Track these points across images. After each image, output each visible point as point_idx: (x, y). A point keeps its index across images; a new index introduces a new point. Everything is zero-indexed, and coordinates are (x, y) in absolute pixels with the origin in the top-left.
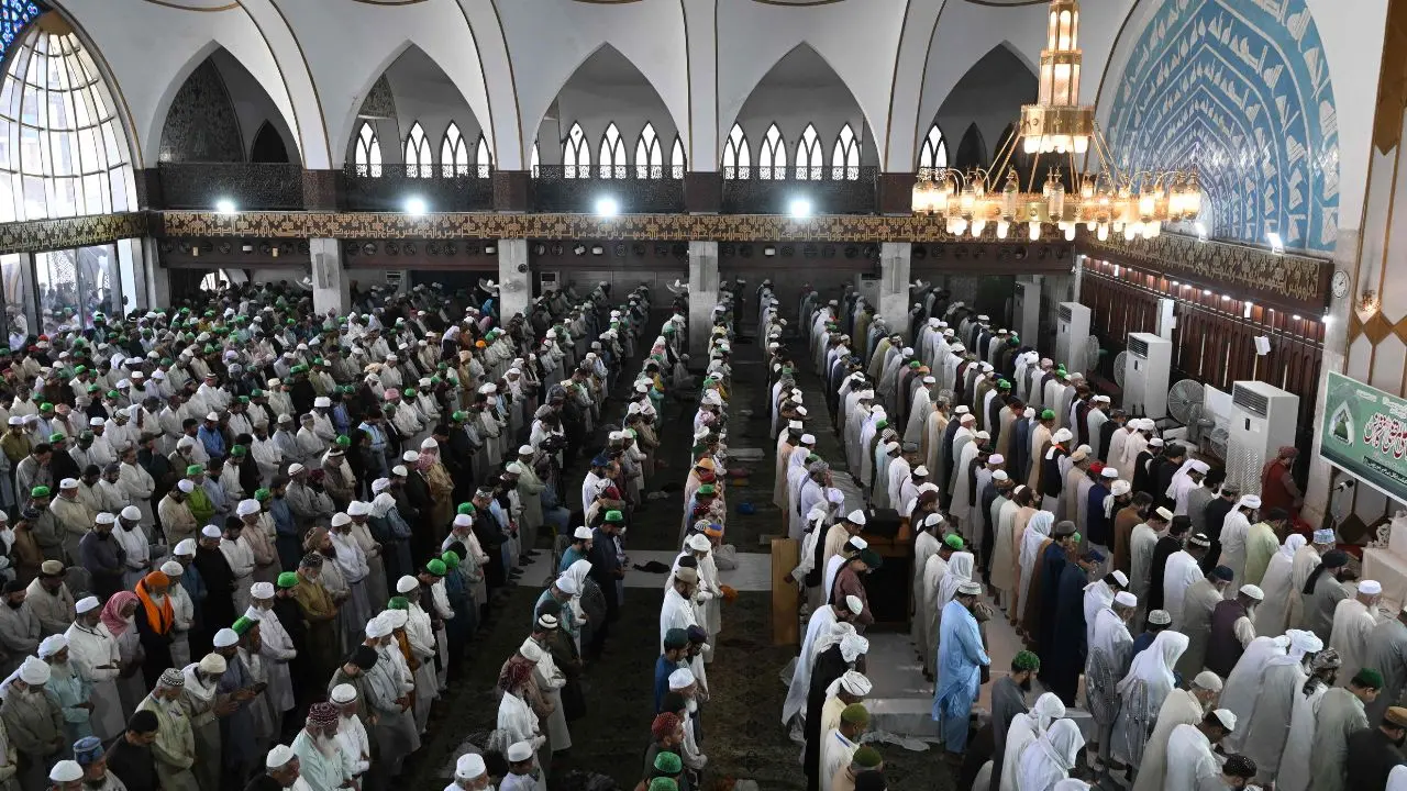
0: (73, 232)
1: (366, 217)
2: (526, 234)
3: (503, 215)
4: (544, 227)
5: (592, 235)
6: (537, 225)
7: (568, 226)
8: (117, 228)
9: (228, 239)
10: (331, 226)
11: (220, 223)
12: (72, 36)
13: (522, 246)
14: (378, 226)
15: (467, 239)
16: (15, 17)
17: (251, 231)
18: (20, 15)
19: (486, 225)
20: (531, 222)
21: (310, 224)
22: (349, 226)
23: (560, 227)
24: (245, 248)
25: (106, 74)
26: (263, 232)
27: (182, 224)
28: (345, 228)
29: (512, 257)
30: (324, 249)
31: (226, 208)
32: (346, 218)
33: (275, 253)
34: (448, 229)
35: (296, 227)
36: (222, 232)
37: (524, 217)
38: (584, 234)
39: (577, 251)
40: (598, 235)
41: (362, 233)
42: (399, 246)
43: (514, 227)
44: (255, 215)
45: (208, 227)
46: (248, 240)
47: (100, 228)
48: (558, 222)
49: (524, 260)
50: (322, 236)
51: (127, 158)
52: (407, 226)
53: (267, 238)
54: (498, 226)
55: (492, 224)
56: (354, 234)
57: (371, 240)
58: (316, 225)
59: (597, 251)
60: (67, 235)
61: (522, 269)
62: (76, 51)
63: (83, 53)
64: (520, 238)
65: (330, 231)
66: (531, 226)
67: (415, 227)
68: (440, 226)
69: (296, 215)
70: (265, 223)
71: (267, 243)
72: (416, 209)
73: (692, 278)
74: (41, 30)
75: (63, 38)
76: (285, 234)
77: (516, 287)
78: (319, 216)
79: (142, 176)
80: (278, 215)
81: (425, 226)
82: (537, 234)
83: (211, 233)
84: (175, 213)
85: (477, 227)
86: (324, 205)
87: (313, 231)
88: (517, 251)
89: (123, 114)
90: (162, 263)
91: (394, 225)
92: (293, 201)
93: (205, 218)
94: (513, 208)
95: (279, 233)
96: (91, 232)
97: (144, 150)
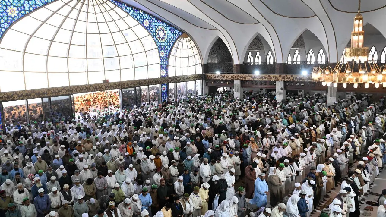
0: (185, 79)
1: (246, 75)
2: (283, 80)
3: (277, 75)
4: (287, 78)
5: (300, 80)
6: (286, 77)
7: (294, 78)
8: (196, 77)
9: (218, 80)
10: (238, 77)
11: (217, 76)
12: (189, 38)
13: (282, 83)
14: (248, 77)
15: (269, 81)
16: (176, 35)
17: (222, 78)
18: (178, 35)
19: (273, 77)
20: (284, 77)
21: (234, 77)
22: (242, 77)
23: (292, 78)
24: (222, 82)
25: (196, 45)
26: (224, 79)
27: (210, 76)
28: (241, 78)
29: (279, 86)
30: (237, 83)
31: (218, 73)
32: (242, 75)
33: (227, 83)
34: (264, 78)
35: (232, 78)
36: (217, 78)
37: (283, 75)
38: (298, 80)
39: (297, 85)
40: (302, 80)
41: (245, 79)
42: (254, 83)
43: (280, 78)
44: (223, 75)
45: (214, 77)
46: (222, 80)
47: (192, 78)
48: (291, 77)
49: (282, 87)
50: (237, 80)
51: (200, 62)
52: (255, 77)
53: (225, 80)
54: (276, 78)
55: (275, 77)
56: (243, 79)
57: (247, 81)
58: (235, 77)
59: (302, 85)
60: (184, 79)
61: (282, 89)
62: (189, 41)
63: (191, 41)
64: (282, 81)
65: (238, 78)
66: (284, 78)
67: (257, 77)
68: (262, 78)
69: (232, 75)
70: (225, 76)
71: (226, 81)
72: (257, 73)
73: (328, 93)
74: (182, 37)
75: (187, 38)
76: (229, 79)
77: (280, 94)
78: (236, 75)
79: (203, 66)
80: (227, 75)
81: (258, 77)
82: (286, 80)
83: (215, 79)
84: (208, 74)
85: (271, 78)
86: (237, 72)
87: (235, 78)
88: (281, 84)
89: (200, 53)
90: (206, 85)
91: (252, 77)
92: (231, 71)
93: (214, 75)
94: (280, 73)
95: (228, 79)
96: (189, 78)
97: (204, 60)
